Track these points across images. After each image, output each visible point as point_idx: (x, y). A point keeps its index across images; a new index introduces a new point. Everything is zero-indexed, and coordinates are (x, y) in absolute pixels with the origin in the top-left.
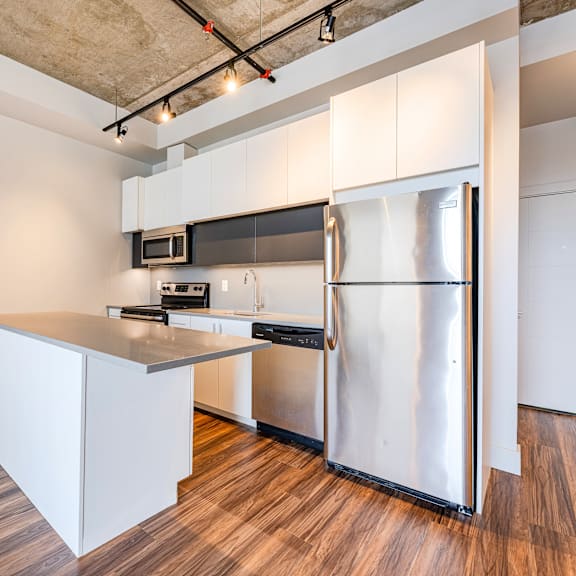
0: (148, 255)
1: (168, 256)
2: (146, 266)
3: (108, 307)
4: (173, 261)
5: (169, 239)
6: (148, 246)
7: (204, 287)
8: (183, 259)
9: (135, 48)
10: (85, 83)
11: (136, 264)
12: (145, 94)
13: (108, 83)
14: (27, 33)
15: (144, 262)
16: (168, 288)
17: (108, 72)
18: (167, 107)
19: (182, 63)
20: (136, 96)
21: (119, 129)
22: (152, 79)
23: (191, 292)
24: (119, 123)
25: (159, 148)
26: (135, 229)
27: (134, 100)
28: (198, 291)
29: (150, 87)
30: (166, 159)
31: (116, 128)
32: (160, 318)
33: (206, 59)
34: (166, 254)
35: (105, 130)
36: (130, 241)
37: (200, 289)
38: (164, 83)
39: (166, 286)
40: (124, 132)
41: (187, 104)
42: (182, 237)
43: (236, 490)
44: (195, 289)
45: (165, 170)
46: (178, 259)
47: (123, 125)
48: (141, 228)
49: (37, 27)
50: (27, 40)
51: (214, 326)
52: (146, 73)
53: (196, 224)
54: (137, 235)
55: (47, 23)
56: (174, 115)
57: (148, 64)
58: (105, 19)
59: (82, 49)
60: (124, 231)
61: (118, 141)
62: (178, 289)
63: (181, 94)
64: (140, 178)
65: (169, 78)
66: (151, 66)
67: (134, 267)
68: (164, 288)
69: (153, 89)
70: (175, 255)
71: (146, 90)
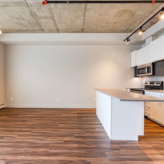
0: (139, 73)
1: (146, 73)
2: (139, 77)
3: (127, 88)
4: (147, 75)
5: (145, 68)
6: (139, 71)
7: (160, 83)
8: (151, 74)
9: (130, 18)
10: (118, 31)
11: (136, 76)
12: (136, 27)
13: (124, 29)
14: (104, 27)
15: (138, 75)
16: (147, 83)
17: (124, 26)
18: (141, 30)
19: (147, 14)
20: (133, 28)
21: (128, 40)
22: (137, 22)
23: (155, 84)
24: (128, 38)
25: (143, 40)
26: (135, 66)
27: (133, 30)
28: (158, 84)
29: (137, 24)
30: (145, 43)
31: (127, 40)
32: (142, 92)
33: (156, 9)
34: (145, 72)
35: (124, 41)
36: (134, 69)
37: (159, 83)
38: (142, 22)
39: (146, 82)
40: (129, 40)
41: (152, 24)
42: (151, 67)
43: (160, 146)
44: (157, 83)
45: (145, 46)
46: (149, 74)
47: (129, 38)
48: (137, 65)
49: (106, 25)
50: (104, 28)
51: (161, 96)
52: (135, 22)
53: (156, 62)
54: (136, 67)
55: (108, 23)
56: (144, 31)
57: (135, 19)
58: (121, 16)
59: (116, 24)
60: (131, 67)
61: (128, 43)
62: (151, 83)
63: (149, 22)
64: (136, 51)
65: (143, 20)
66: (136, 20)
67: (135, 77)
68: (145, 83)
69: (138, 25)
70: (148, 73)
71: (136, 26)
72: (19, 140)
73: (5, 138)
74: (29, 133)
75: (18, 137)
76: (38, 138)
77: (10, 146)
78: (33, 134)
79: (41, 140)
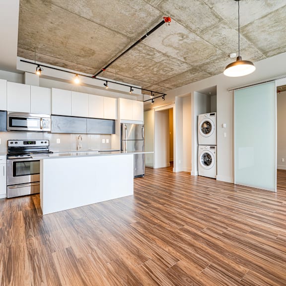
0: (13, 125)
4: (41, 130)
7: (48, 142)
16: (16, 143)
23: (39, 144)
37: (45, 143)
44: (42, 143)
62: (26, 143)
68: (12, 143)
72: (203, 222)
73: (221, 233)
74: (186, 227)
75: (203, 226)
76: (181, 217)
77: (214, 219)
78: (182, 223)
79: (180, 214)
